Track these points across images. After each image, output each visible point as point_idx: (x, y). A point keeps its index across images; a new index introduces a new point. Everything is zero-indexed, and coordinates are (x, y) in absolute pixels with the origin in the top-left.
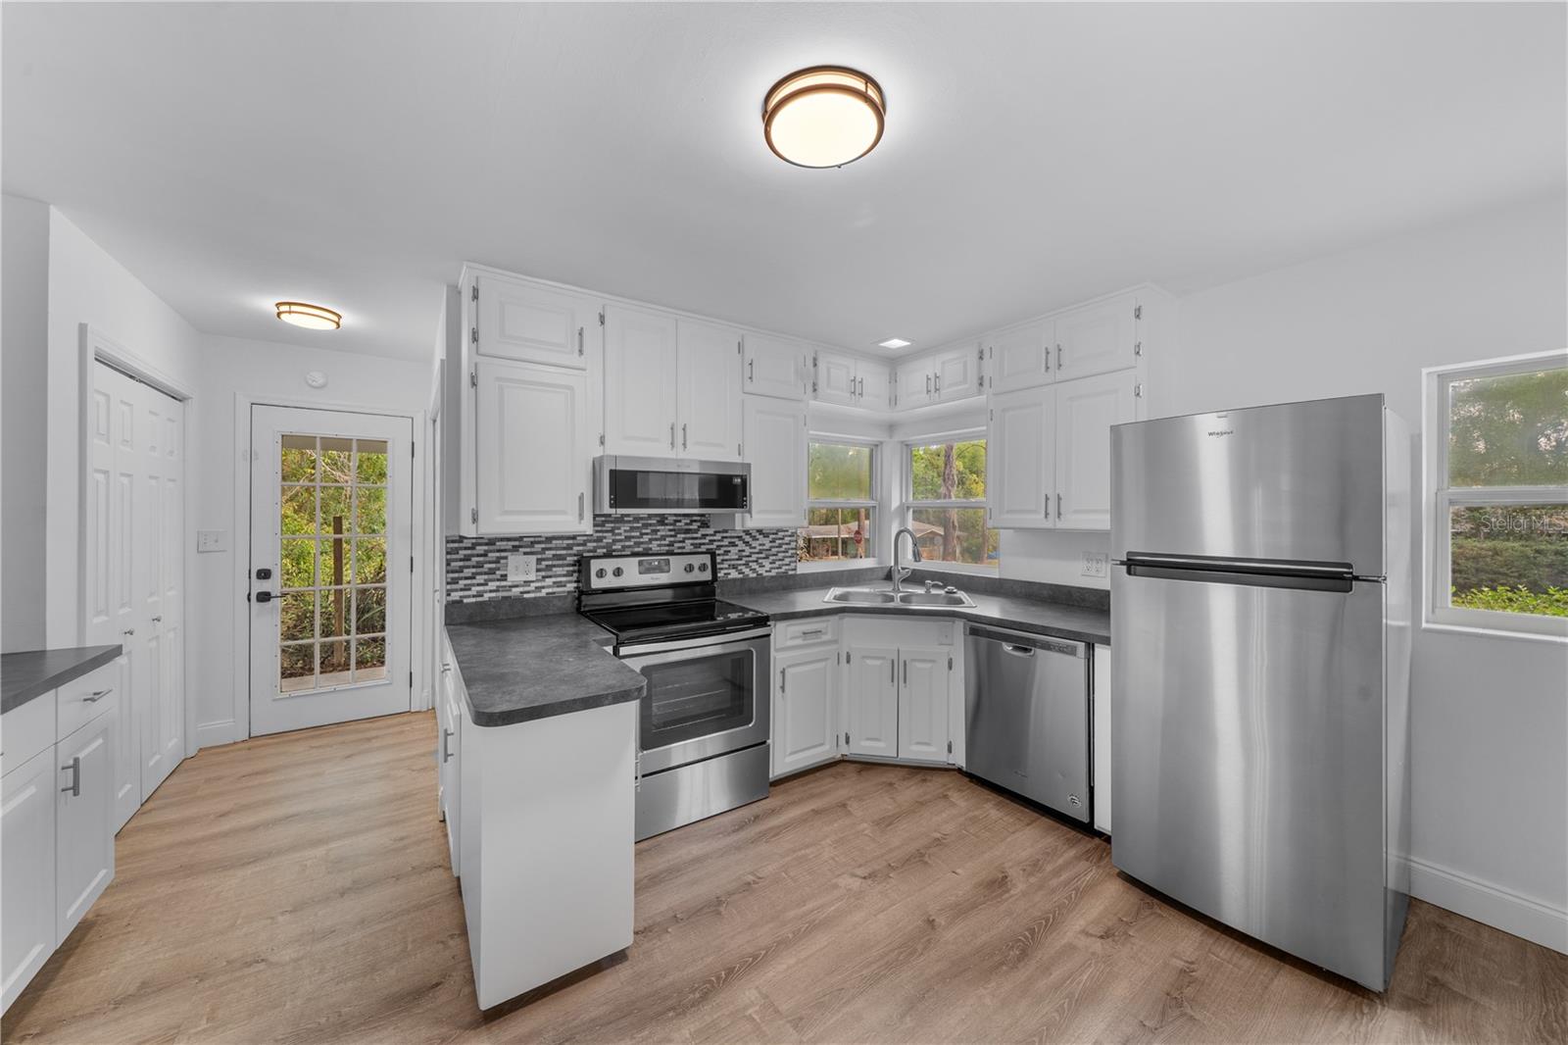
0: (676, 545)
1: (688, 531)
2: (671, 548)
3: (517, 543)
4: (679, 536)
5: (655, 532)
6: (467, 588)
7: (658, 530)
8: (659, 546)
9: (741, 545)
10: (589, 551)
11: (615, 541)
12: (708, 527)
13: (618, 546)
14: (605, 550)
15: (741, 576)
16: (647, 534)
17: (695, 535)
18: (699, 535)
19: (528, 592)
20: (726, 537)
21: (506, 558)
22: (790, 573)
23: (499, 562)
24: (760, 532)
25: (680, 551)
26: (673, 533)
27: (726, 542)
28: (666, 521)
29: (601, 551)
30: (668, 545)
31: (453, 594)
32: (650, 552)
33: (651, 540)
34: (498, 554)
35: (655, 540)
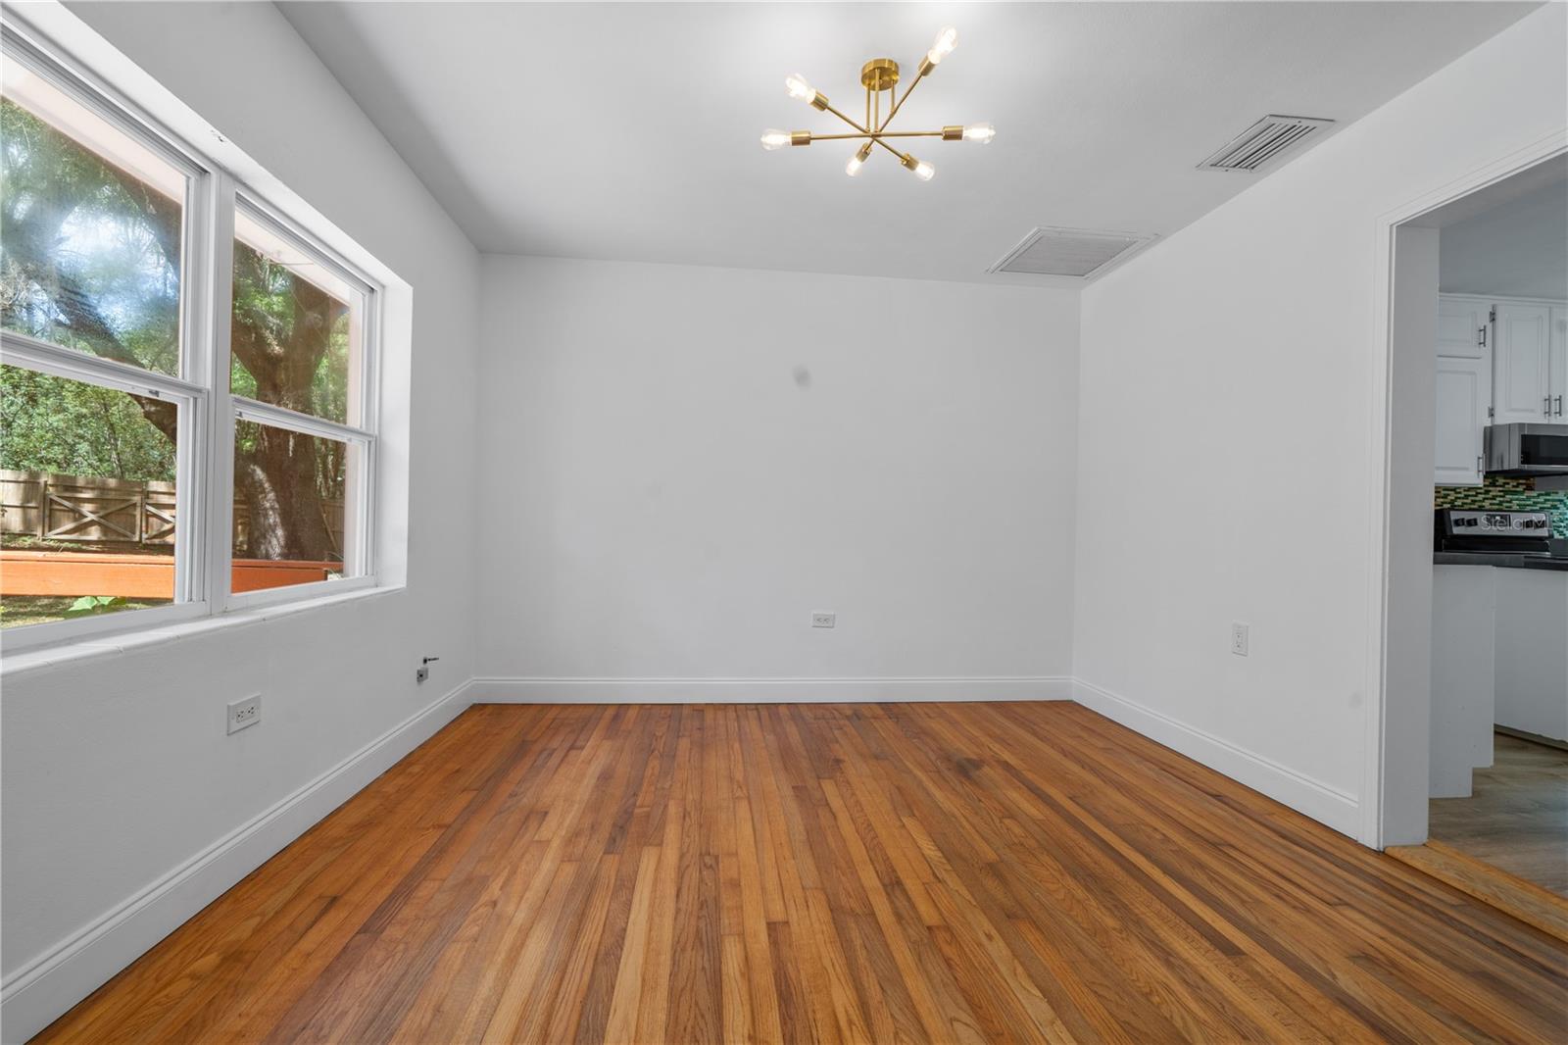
0: (1505, 504)
1: (1516, 493)
4: (1507, 496)
5: (1487, 492)
8: (1491, 504)
11: (1457, 498)
12: (1532, 490)
15: (1562, 537)
16: (1481, 493)
17: (1521, 497)
18: (1524, 497)
20: (1548, 500)
26: (1502, 494)
27: (1548, 505)
28: (1497, 484)
30: (1498, 504)
33: (1484, 499)
35: (1487, 499)
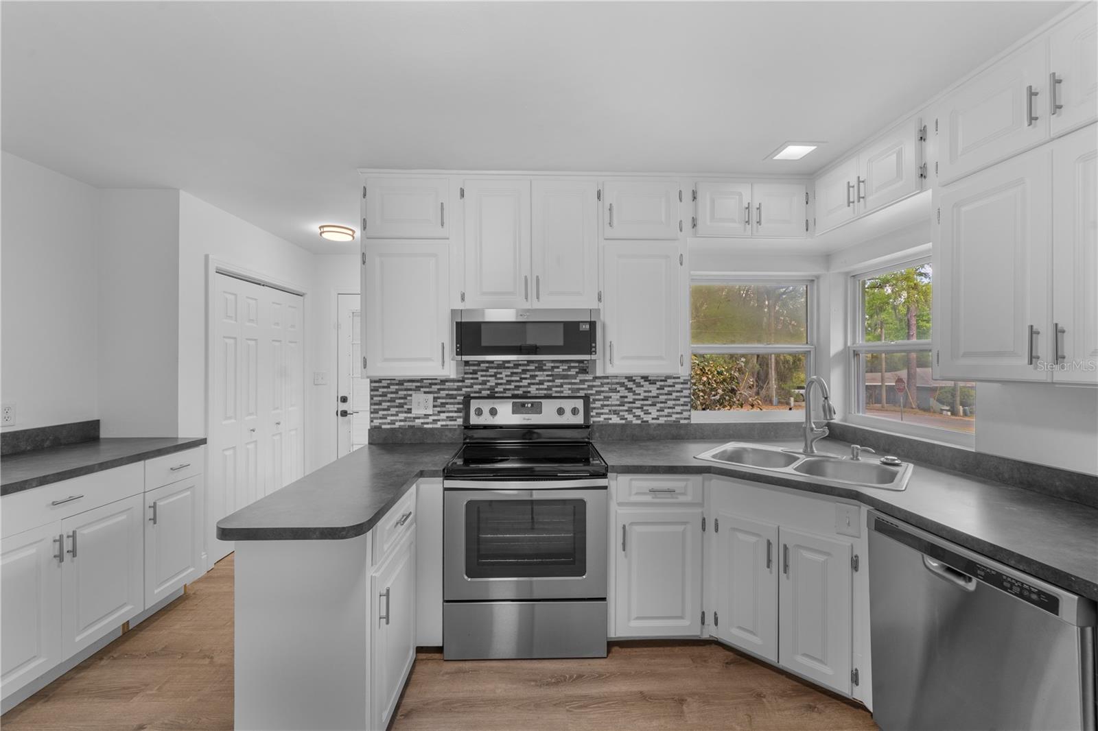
0: (554, 389)
1: (566, 377)
2: (549, 392)
3: (419, 384)
4: (556, 381)
5: (533, 377)
6: (384, 417)
7: (537, 376)
8: (537, 389)
9: (623, 392)
10: (475, 392)
11: (497, 384)
12: (589, 373)
13: (500, 389)
14: (489, 392)
15: (623, 422)
16: (526, 379)
17: (573, 381)
18: (577, 381)
19: (427, 423)
20: (606, 383)
21: (411, 395)
22: (682, 422)
23: (406, 398)
24: (645, 378)
25: (558, 395)
26: (551, 378)
27: (606, 388)
29: (485, 393)
30: (546, 389)
31: (375, 421)
32: (529, 395)
33: (530, 384)
34: (405, 392)
35: (533, 384)
